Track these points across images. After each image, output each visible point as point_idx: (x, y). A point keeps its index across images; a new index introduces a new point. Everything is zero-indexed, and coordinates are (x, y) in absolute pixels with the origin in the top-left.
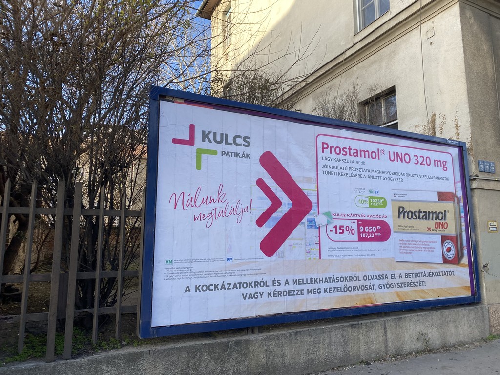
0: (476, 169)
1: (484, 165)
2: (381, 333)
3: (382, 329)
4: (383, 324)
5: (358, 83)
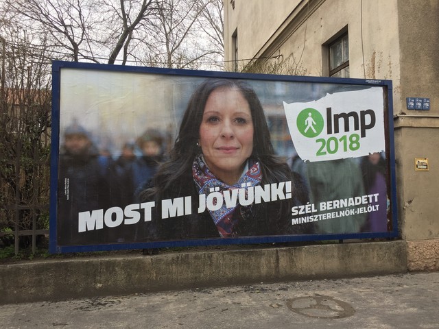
0: (403, 106)
1: (415, 103)
2: (273, 260)
3: (274, 256)
4: (275, 252)
5: (322, 24)
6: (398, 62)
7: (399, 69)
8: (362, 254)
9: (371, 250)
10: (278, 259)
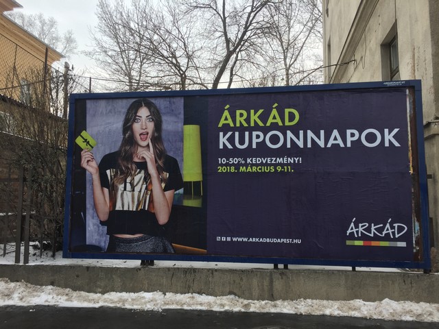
2: (266, 283)
3: (268, 279)
4: (268, 274)
5: (380, 22)
6: (431, 56)
7: (432, 64)
8: (378, 286)
9: (391, 282)
10: (271, 282)
